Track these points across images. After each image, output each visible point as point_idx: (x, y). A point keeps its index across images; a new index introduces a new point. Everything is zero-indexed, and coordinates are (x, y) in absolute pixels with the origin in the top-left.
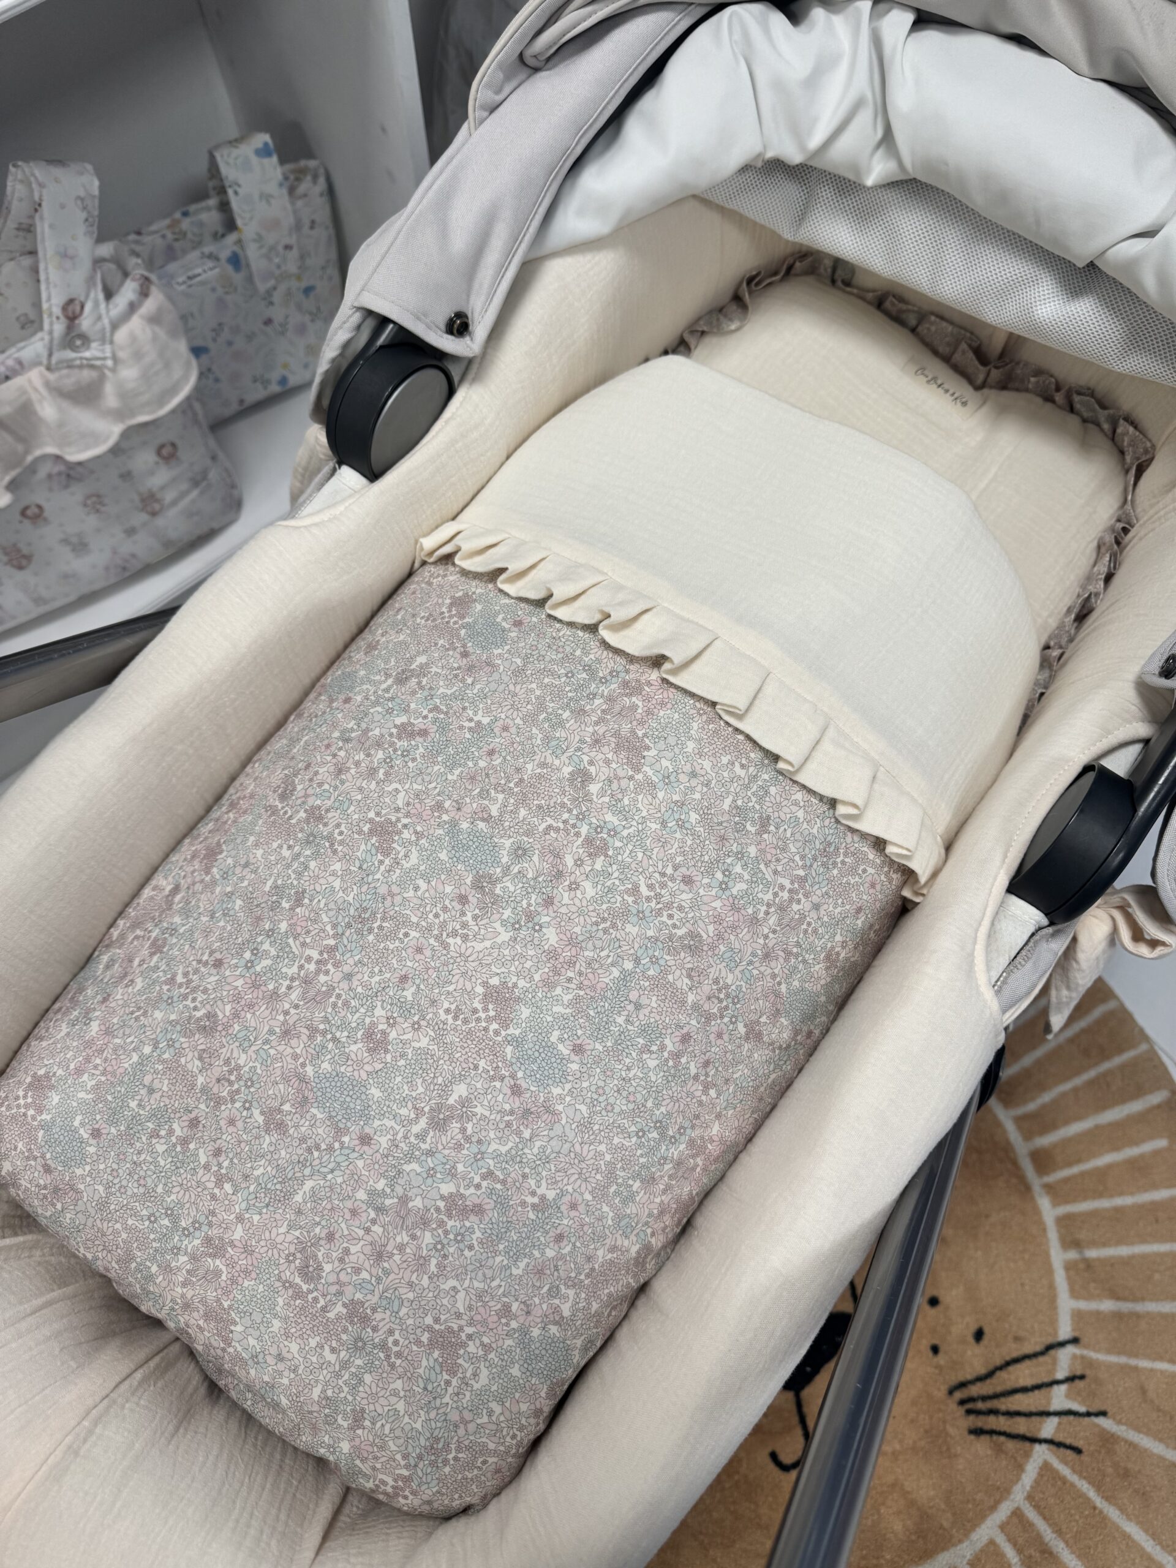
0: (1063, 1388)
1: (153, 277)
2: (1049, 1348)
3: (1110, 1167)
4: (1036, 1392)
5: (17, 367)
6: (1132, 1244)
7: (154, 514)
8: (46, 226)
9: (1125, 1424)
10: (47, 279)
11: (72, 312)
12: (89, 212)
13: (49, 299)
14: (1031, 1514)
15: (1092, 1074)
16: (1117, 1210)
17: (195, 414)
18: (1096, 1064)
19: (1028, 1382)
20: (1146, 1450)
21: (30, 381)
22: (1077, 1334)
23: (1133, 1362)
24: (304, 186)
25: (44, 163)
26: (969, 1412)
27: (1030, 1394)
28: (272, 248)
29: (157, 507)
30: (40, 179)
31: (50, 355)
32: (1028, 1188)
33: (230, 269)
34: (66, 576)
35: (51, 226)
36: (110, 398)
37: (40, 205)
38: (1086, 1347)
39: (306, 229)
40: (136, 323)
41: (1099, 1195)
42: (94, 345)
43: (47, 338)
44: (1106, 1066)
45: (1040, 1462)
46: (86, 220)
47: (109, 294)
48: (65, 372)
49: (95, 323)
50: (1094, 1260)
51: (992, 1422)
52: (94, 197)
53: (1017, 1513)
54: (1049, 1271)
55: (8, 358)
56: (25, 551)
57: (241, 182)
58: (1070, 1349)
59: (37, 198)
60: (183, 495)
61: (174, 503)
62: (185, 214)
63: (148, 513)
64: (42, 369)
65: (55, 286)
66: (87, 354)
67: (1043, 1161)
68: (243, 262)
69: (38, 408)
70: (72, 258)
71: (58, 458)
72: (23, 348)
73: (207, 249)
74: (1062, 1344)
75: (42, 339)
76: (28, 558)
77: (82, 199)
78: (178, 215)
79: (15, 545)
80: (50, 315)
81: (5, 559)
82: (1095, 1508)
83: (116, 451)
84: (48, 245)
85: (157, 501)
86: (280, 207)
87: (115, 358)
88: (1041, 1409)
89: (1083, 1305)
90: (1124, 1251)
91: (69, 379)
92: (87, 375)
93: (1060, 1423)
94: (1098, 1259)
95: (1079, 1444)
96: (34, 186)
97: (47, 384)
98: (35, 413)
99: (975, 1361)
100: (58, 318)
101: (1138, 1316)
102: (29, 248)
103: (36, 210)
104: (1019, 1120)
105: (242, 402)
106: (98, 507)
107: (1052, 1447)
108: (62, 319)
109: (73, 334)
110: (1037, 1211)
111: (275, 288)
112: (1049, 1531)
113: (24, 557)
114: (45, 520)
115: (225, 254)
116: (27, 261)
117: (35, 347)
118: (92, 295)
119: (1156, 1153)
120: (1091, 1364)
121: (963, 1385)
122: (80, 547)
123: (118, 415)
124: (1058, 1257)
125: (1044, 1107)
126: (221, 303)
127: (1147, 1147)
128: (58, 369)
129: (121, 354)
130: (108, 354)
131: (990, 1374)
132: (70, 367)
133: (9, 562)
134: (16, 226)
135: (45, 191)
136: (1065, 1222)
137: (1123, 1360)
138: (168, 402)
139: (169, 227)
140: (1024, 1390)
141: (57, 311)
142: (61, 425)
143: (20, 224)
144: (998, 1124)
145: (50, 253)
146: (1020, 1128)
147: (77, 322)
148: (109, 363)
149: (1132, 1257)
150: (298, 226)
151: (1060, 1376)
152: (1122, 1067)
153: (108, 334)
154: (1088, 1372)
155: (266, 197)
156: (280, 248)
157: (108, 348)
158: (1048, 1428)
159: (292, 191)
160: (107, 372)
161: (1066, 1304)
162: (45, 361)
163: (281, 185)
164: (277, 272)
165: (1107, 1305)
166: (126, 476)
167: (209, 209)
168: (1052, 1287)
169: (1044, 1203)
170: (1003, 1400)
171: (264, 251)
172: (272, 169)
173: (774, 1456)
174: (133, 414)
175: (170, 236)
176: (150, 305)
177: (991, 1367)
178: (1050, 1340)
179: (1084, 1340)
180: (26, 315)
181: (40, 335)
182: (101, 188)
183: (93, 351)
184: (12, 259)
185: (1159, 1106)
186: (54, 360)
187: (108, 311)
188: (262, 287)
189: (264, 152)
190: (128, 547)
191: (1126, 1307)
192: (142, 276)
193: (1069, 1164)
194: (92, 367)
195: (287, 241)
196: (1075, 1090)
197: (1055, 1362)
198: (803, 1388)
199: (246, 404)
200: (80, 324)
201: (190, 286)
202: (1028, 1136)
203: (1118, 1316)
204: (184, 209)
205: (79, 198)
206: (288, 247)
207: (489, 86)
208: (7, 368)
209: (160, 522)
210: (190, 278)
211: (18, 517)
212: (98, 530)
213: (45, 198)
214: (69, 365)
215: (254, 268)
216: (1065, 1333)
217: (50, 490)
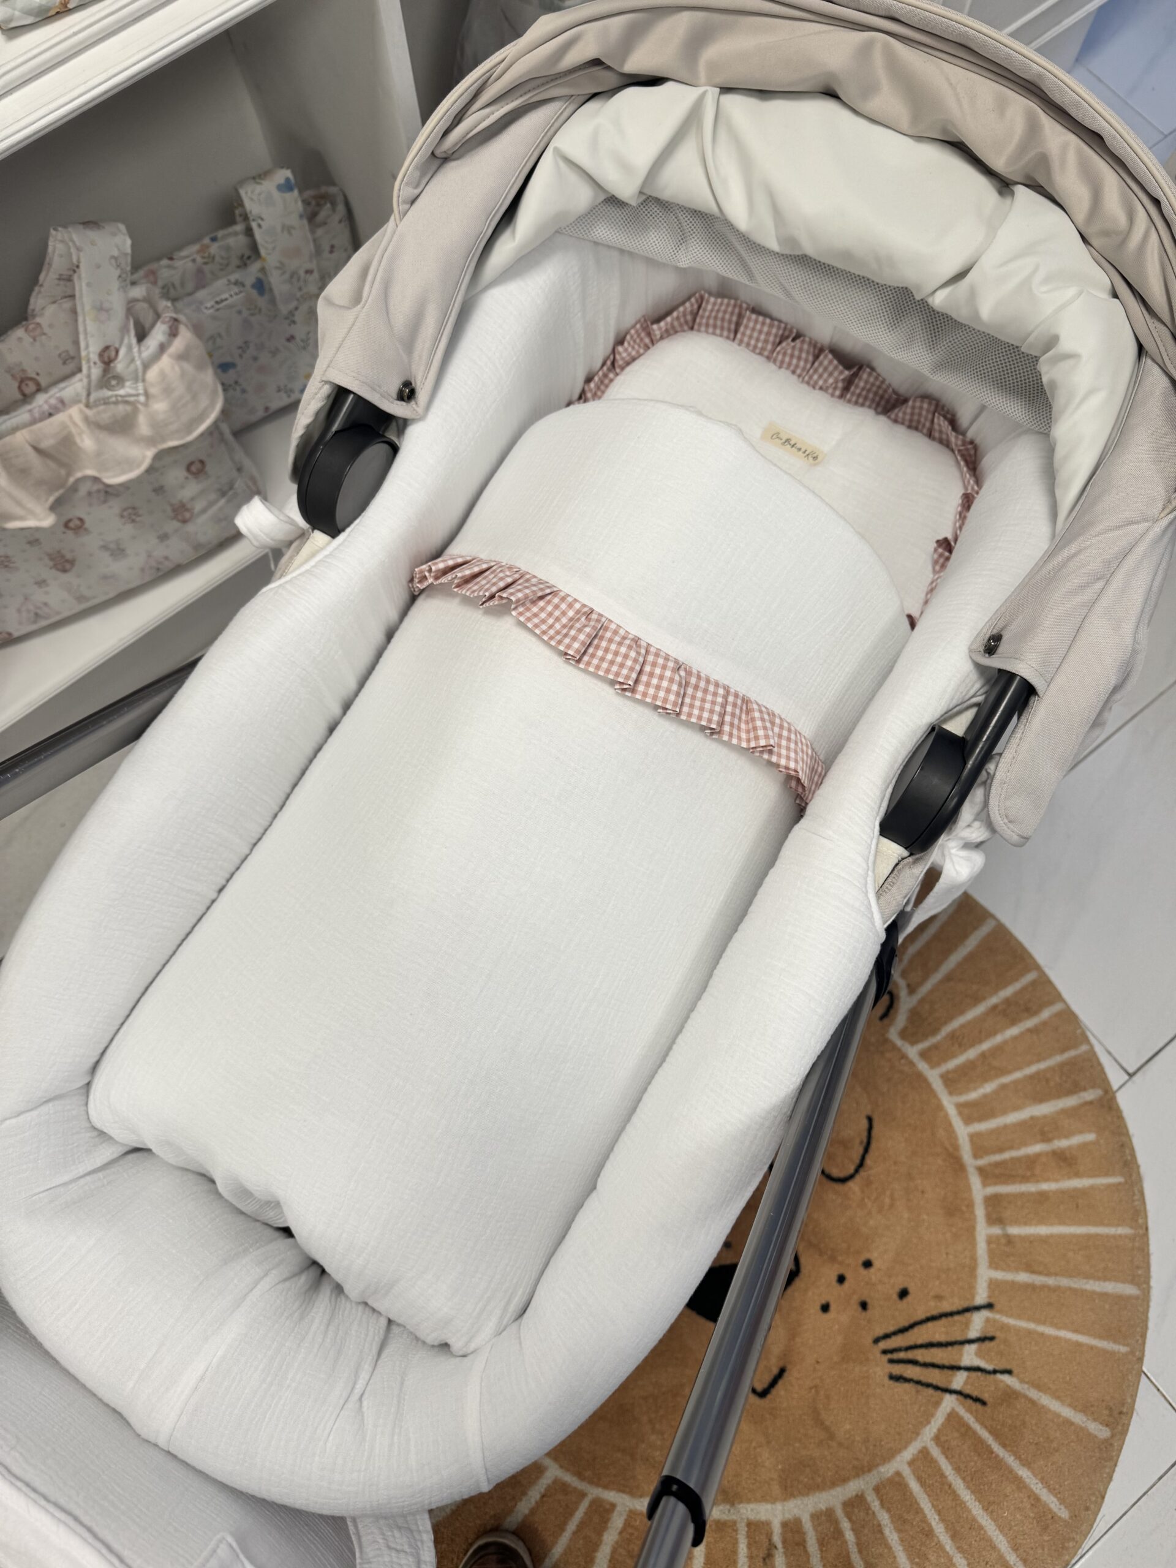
0: (973, 1347)
1: (181, 317)
2: (967, 1310)
3: (1038, 1155)
4: (950, 1348)
5: (60, 405)
6: (1052, 1224)
7: (184, 521)
8: (84, 285)
9: (1027, 1383)
10: (85, 329)
11: (107, 357)
12: (122, 269)
13: (87, 347)
14: (936, 1452)
15: (1033, 1069)
16: (1041, 1193)
17: (221, 434)
19: (942, 1338)
20: (1043, 1407)
21: (71, 417)
22: (992, 1300)
23: (1041, 1329)
24: (324, 214)
25: (81, 227)
26: (891, 1361)
27: (944, 1349)
28: (296, 273)
29: (187, 515)
30: (78, 243)
31: (89, 395)
32: (963, 1170)
33: (254, 293)
34: (105, 577)
35: (89, 285)
36: (143, 426)
37: (78, 267)
38: (1000, 1312)
39: (327, 254)
40: (166, 361)
41: (1025, 1179)
42: (128, 384)
43: (85, 381)
44: (1047, 1063)
45: (948, 1410)
46: (120, 276)
47: (141, 336)
48: (102, 408)
49: (128, 366)
50: (1015, 1236)
51: (910, 1371)
52: (126, 254)
53: (924, 1453)
54: (973, 1244)
55: (51, 397)
56: (69, 556)
57: (263, 216)
58: (985, 1314)
59: (75, 261)
60: (211, 504)
61: (204, 511)
62: (214, 239)
63: (179, 521)
64: (82, 406)
65: (93, 336)
66: (122, 392)
67: (980, 1144)
68: (267, 287)
69: (78, 440)
70: (107, 311)
71: (96, 480)
72: (64, 389)
73: (233, 277)
74: (978, 1308)
75: (81, 380)
76: (72, 562)
77: (116, 258)
78: (207, 241)
79: (59, 552)
80: (88, 361)
81: (51, 564)
82: (992, 1452)
83: (150, 470)
84: (86, 299)
85: (187, 510)
86: (301, 237)
87: (146, 394)
88: (954, 1363)
89: (999, 1275)
90: (1043, 1230)
91: (106, 414)
92: (121, 409)
93: (968, 1377)
94: (1019, 1236)
95: (985, 1396)
96: (72, 248)
97: (86, 419)
98: (75, 443)
99: (899, 1315)
100: (95, 363)
101: (1051, 1289)
102: (69, 293)
103: (75, 271)
104: (960, 1106)
105: (267, 409)
106: (134, 517)
107: (961, 1398)
108: (99, 364)
109: (110, 375)
110: (967, 1187)
111: (296, 309)
112: (950, 1468)
113: (67, 561)
114: (86, 530)
115: (250, 280)
116: (67, 305)
117: (75, 387)
118: (126, 341)
119: (1083, 1146)
120: (1004, 1327)
121: (885, 1337)
122: (118, 551)
123: (150, 441)
124: (983, 1231)
125: (985, 1096)
126: (247, 324)
127: (1076, 1140)
128: (96, 406)
129: (153, 391)
130: (141, 391)
131: (909, 1328)
132: (106, 404)
133: (55, 567)
134: (58, 277)
135: (82, 254)
136: (993, 1202)
137: (1032, 1326)
138: (197, 428)
139: (198, 252)
140: (942, 1345)
141: (94, 357)
142: (99, 454)
143: (61, 275)
144: (940, 1107)
145: (87, 308)
146: (961, 1114)
147: (112, 365)
148: (142, 399)
149: (1052, 1236)
150: (318, 252)
151: (973, 1334)
152: (1062, 1065)
153: (140, 374)
154: (998, 1334)
155: (287, 229)
156: (302, 273)
157: (140, 386)
158: (959, 1381)
160: (140, 406)
161: (985, 1274)
162: (84, 400)
163: (301, 216)
164: (299, 294)
165: (1023, 1277)
166: (159, 490)
167: (236, 234)
168: (974, 1258)
169: (975, 1183)
170: (920, 1352)
171: (287, 276)
172: (293, 201)
174: (164, 440)
175: (199, 260)
176: (178, 345)
177: (913, 1321)
178: (967, 1304)
179: (997, 1307)
180: (67, 351)
181: (79, 377)
182: (133, 246)
183: (126, 390)
184: (54, 302)
185: (1091, 1103)
186: (92, 398)
187: (140, 352)
188: (284, 309)
189: (286, 187)
190: (160, 551)
191: (1039, 1280)
192: (171, 318)
193: (1002, 1150)
194: (127, 402)
195: (309, 266)
196: (1016, 1082)
197: (968, 1324)
199: (271, 411)
200: (115, 367)
201: (218, 310)
202: (968, 1122)
203: (1032, 1287)
204: (213, 235)
205: (113, 257)
206: (309, 272)
208: (51, 407)
209: (190, 528)
211: (63, 529)
212: (134, 537)
213: (82, 260)
214: (106, 402)
215: (276, 292)
216: (981, 1298)
217: (90, 505)
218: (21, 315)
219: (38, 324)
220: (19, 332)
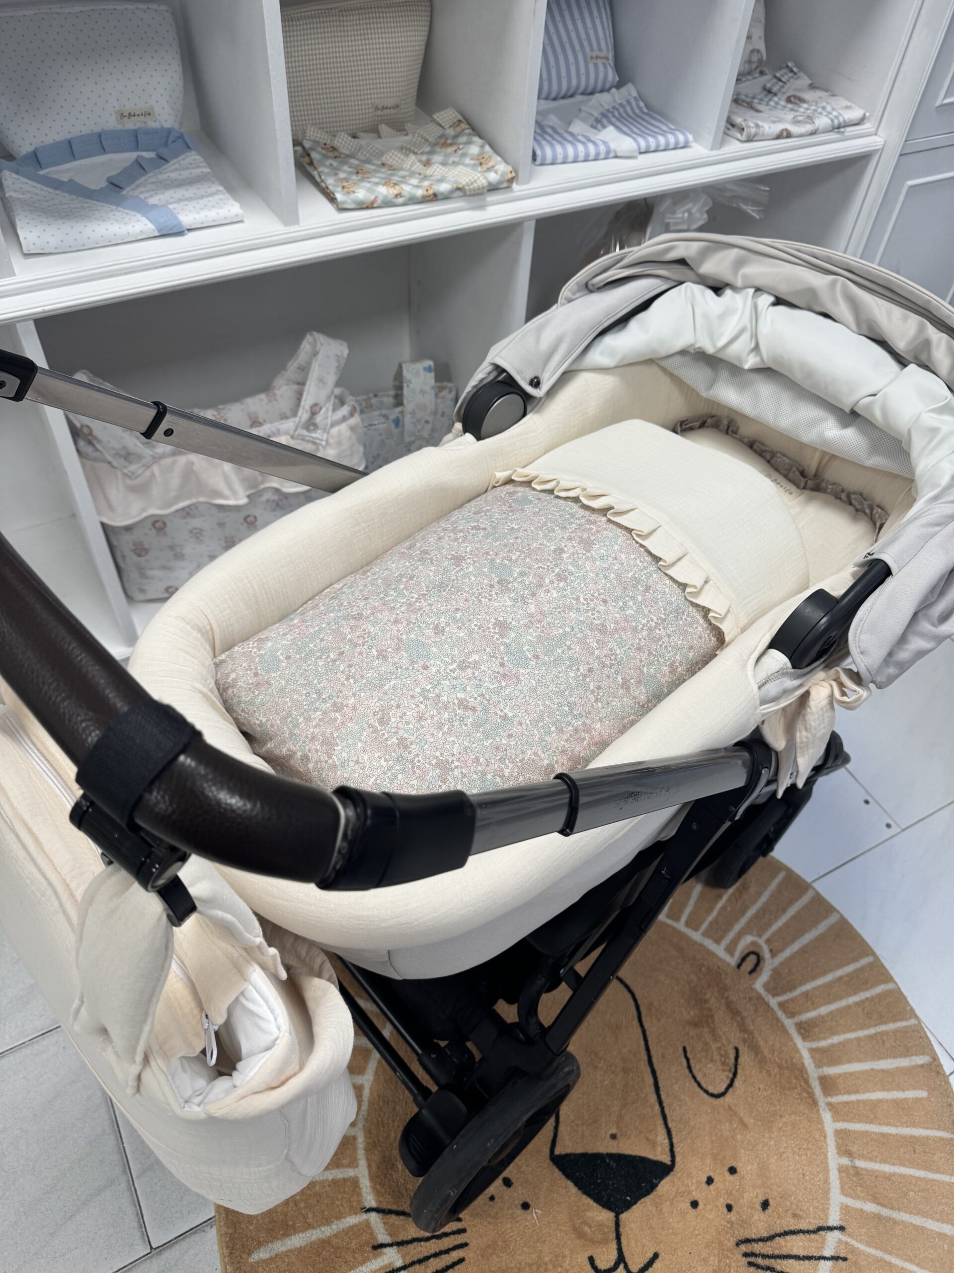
0: (829, 1264)
2: (820, 1229)
3: (880, 1101)
4: (807, 1262)
8: (317, 366)
10: (308, 391)
11: (314, 411)
13: (306, 401)
15: (872, 1031)
16: (884, 1135)
18: (875, 1025)
19: (802, 1253)
22: (843, 1224)
23: (887, 1257)
24: (444, 393)
25: (325, 335)
26: (751, 1264)
27: (801, 1262)
28: (419, 420)
30: (322, 341)
31: (296, 430)
32: (815, 1103)
33: (393, 426)
35: (320, 365)
37: (317, 354)
38: (850, 1236)
39: (439, 416)
40: (343, 427)
41: (870, 1121)
42: (319, 431)
43: (297, 420)
44: (883, 1028)
46: (337, 367)
47: (334, 410)
48: (299, 441)
49: (323, 420)
50: (862, 1169)
52: (344, 358)
54: (826, 1170)
55: (273, 427)
57: (411, 381)
58: (836, 1234)
59: (316, 351)
62: (376, 396)
64: (288, 437)
65: (311, 396)
66: (314, 435)
67: (828, 1085)
68: (401, 424)
70: (324, 383)
71: (277, 491)
72: (283, 424)
73: (384, 412)
74: (831, 1229)
75: (294, 422)
77: (338, 357)
78: (371, 395)
79: (231, 539)
80: (304, 408)
84: (313, 378)
86: (429, 399)
87: (327, 441)
90: (887, 1168)
92: (309, 446)
94: (866, 1170)
96: (318, 344)
99: (761, 1224)
100: (306, 412)
101: (895, 1222)
102: (302, 379)
104: (812, 1051)
108: (309, 413)
109: (311, 423)
110: (820, 1121)
111: (414, 442)
114: (253, 527)
115: (392, 417)
116: (295, 387)
117: (288, 425)
118: (327, 405)
119: (917, 1100)
120: (853, 1250)
121: (748, 1241)
124: (834, 1161)
125: (833, 1045)
126: (383, 442)
127: (911, 1094)
128: (296, 439)
129: (331, 441)
130: (324, 438)
131: (771, 1238)
132: (303, 440)
134: (298, 367)
135: (322, 349)
136: (842, 1136)
137: (879, 1254)
139: (365, 400)
140: (797, 1258)
141: (307, 407)
143: (303, 365)
144: (797, 1051)
146: (813, 1057)
147: (315, 416)
148: (324, 443)
149: (894, 1174)
150: (435, 412)
151: (827, 1253)
152: (895, 1031)
153: (328, 428)
154: (849, 1256)
155: (423, 392)
156: (423, 422)
157: (325, 435)
159: (436, 395)
160: (321, 448)
161: (837, 1198)
162: (291, 433)
163: (432, 389)
164: (418, 434)
165: (870, 1207)
167: (388, 396)
168: (826, 1181)
169: (827, 1116)
170: (779, 1261)
171: (414, 420)
172: (430, 379)
173: (591, 1260)
175: (364, 404)
176: (352, 422)
177: (772, 1233)
178: (822, 1223)
179: (849, 1230)
180: (284, 413)
181: (294, 419)
182: (349, 355)
183: (317, 433)
184: (288, 384)
185: (922, 1066)
186: (297, 433)
187: (332, 416)
188: (407, 439)
189: (428, 369)
191: (885, 1212)
192: (353, 406)
193: (849, 1093)
194: (314, 443)
195: (427, 418)
196: (858, 1039)
197: (823, 1242)
198: (622, 1212)
200: (316, 418)
202: (819, 1065)
203: (879, 1217)
204: (375, 393)
206: (427, 422)
207: (570, 290)
208: (271, 432)
210: (370, 425)
211: (242, 521)
213: (321, 352)
214: (303, 439)
215: (406, 428)
216: (833, 1221)
217: (265, 509)
218: (266, 388)
219: (275, 394)
220: (263, 396)
